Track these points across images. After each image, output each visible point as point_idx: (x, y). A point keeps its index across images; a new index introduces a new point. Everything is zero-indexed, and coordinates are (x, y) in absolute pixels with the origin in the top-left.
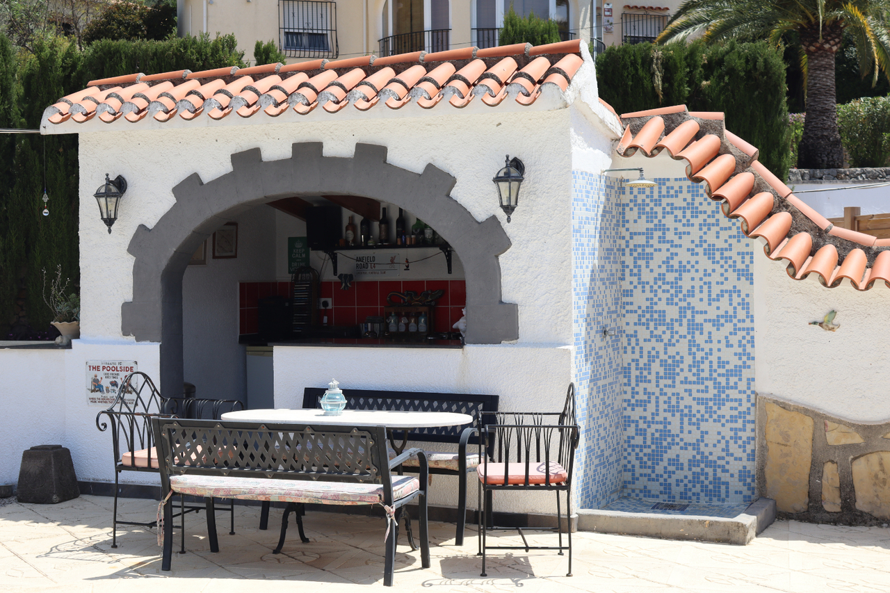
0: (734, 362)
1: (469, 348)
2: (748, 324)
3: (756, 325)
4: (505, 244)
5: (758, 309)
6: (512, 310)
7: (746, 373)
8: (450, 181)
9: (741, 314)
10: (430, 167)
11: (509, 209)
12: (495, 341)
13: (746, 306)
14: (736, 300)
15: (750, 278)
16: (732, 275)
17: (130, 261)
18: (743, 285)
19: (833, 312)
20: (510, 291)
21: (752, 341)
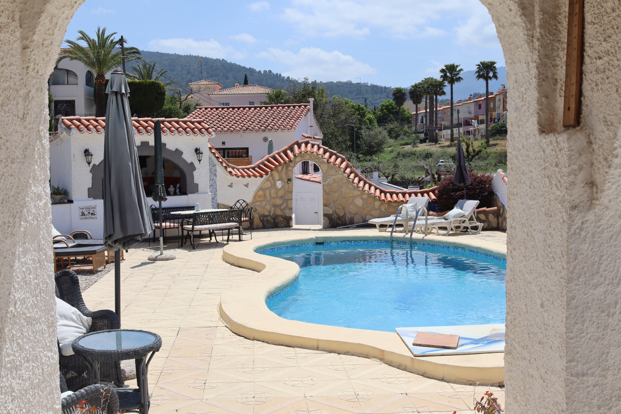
0: (213, 196)
1: (189, 195)
2: (215, 187)
3: (217, 187)
4: (195, 169)
5: (218, 183)
6: (197, 185)
7: (215, 199)
8: (182, 153)
9: (214, 185)
10: (177, 150)
11: (200, 161)
12: (194, 193)
13: (215, 182)
14: (213, 181)
15: (216, 176)
16: (212, 175)
17: (91, 175)
18: (215, 177)
19: (232, 183)
20: (196, 181)
21: (216, 191)
